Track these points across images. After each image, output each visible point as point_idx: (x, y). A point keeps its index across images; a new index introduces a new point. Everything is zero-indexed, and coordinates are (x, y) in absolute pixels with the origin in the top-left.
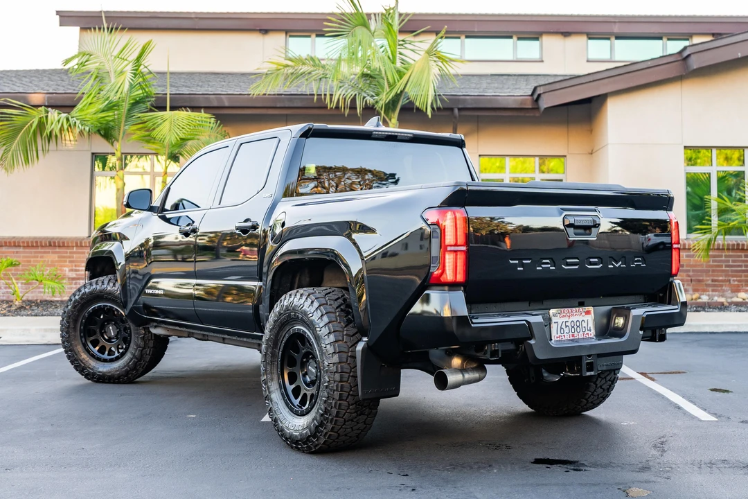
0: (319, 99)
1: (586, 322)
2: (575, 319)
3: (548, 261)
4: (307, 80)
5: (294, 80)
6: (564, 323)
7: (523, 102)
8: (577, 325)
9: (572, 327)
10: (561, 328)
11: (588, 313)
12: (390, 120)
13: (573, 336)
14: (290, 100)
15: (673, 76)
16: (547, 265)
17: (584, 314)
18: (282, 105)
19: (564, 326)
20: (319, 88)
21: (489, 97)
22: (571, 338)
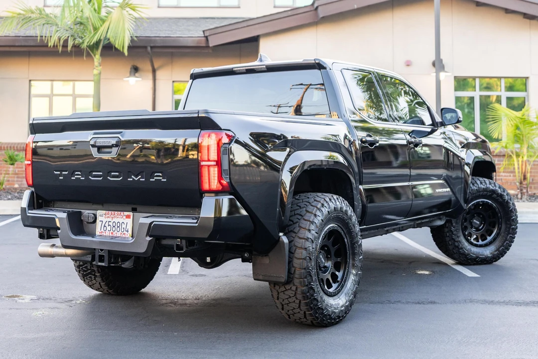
0: (42, 40)
1: (125, 224)
2: (116, 220)
3: (79, 173)
4: (34, 24)
5: (24, 24)
6: (107, 222)
7: (199, 42)
8: (118, 226)
9: (113, 227)
10: (104, 226)
11: (128, 217)
12: (95, 56)
13: (112, 233)
14: (25, 40)
15: (307, 22)
16: (78, 176)
17: (125, 217)
18: (20, 44)
19: (107, 225)
20: (42, 32)
21: (173, 38)
22: (111, 235)
